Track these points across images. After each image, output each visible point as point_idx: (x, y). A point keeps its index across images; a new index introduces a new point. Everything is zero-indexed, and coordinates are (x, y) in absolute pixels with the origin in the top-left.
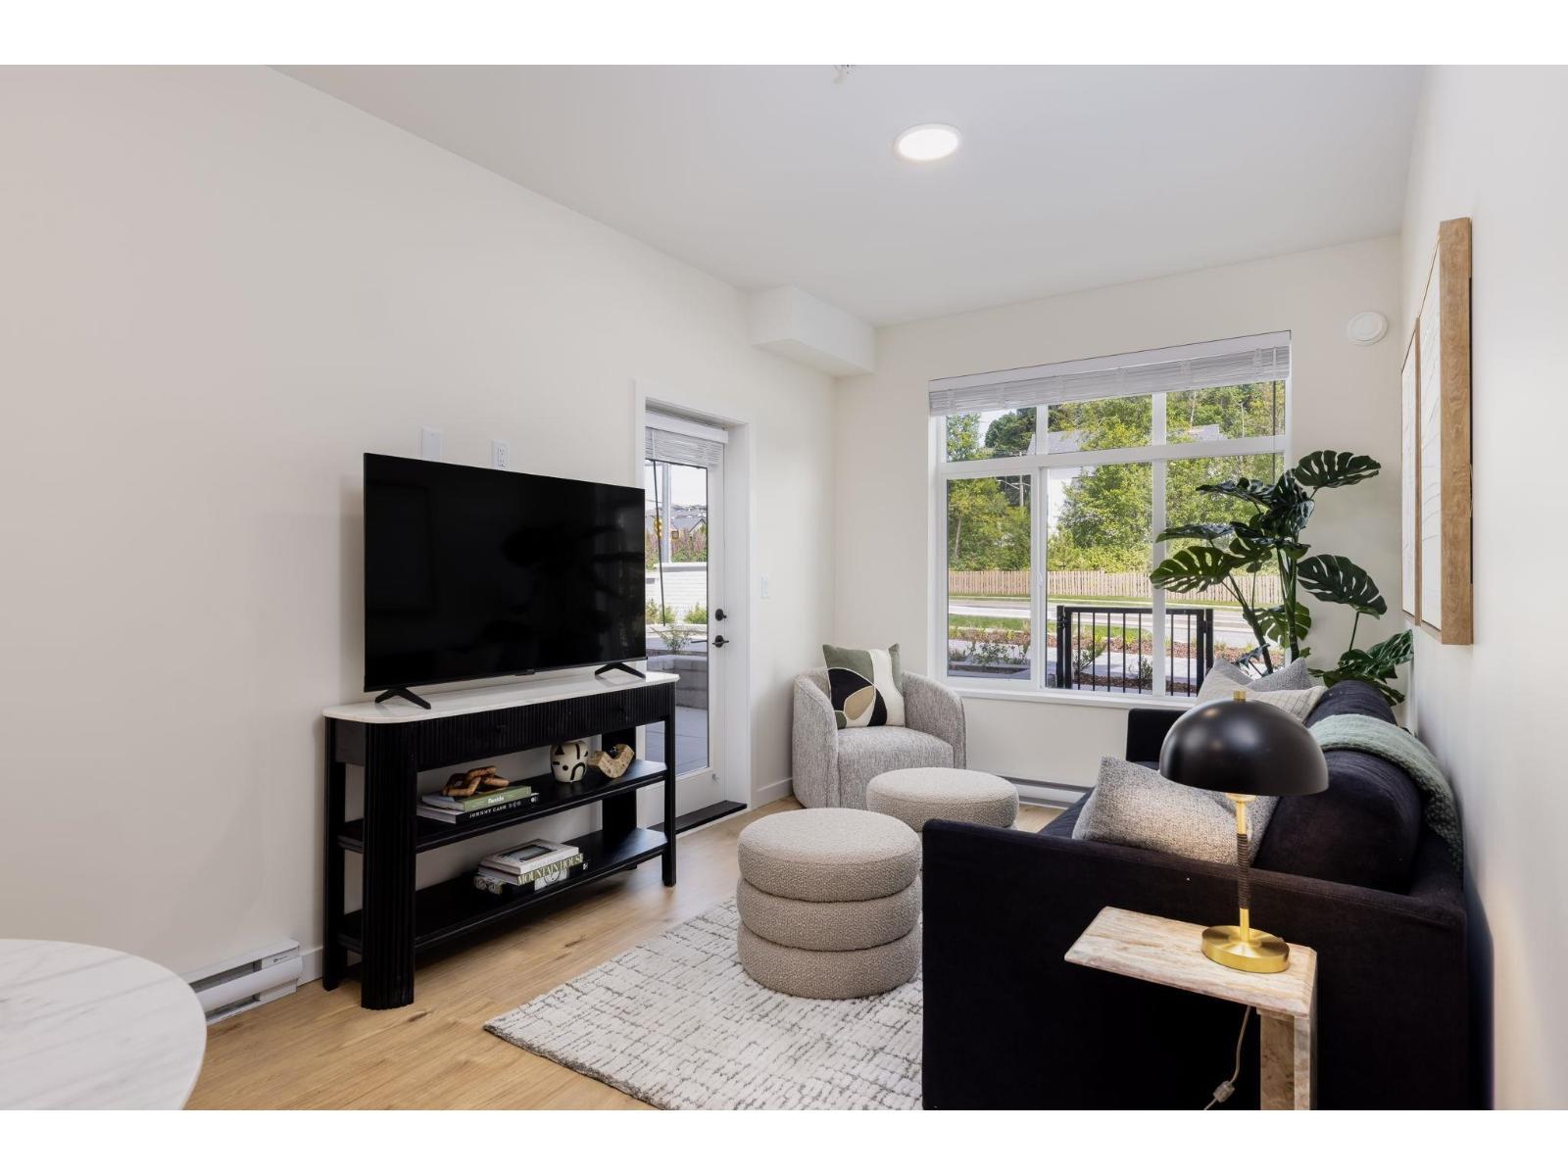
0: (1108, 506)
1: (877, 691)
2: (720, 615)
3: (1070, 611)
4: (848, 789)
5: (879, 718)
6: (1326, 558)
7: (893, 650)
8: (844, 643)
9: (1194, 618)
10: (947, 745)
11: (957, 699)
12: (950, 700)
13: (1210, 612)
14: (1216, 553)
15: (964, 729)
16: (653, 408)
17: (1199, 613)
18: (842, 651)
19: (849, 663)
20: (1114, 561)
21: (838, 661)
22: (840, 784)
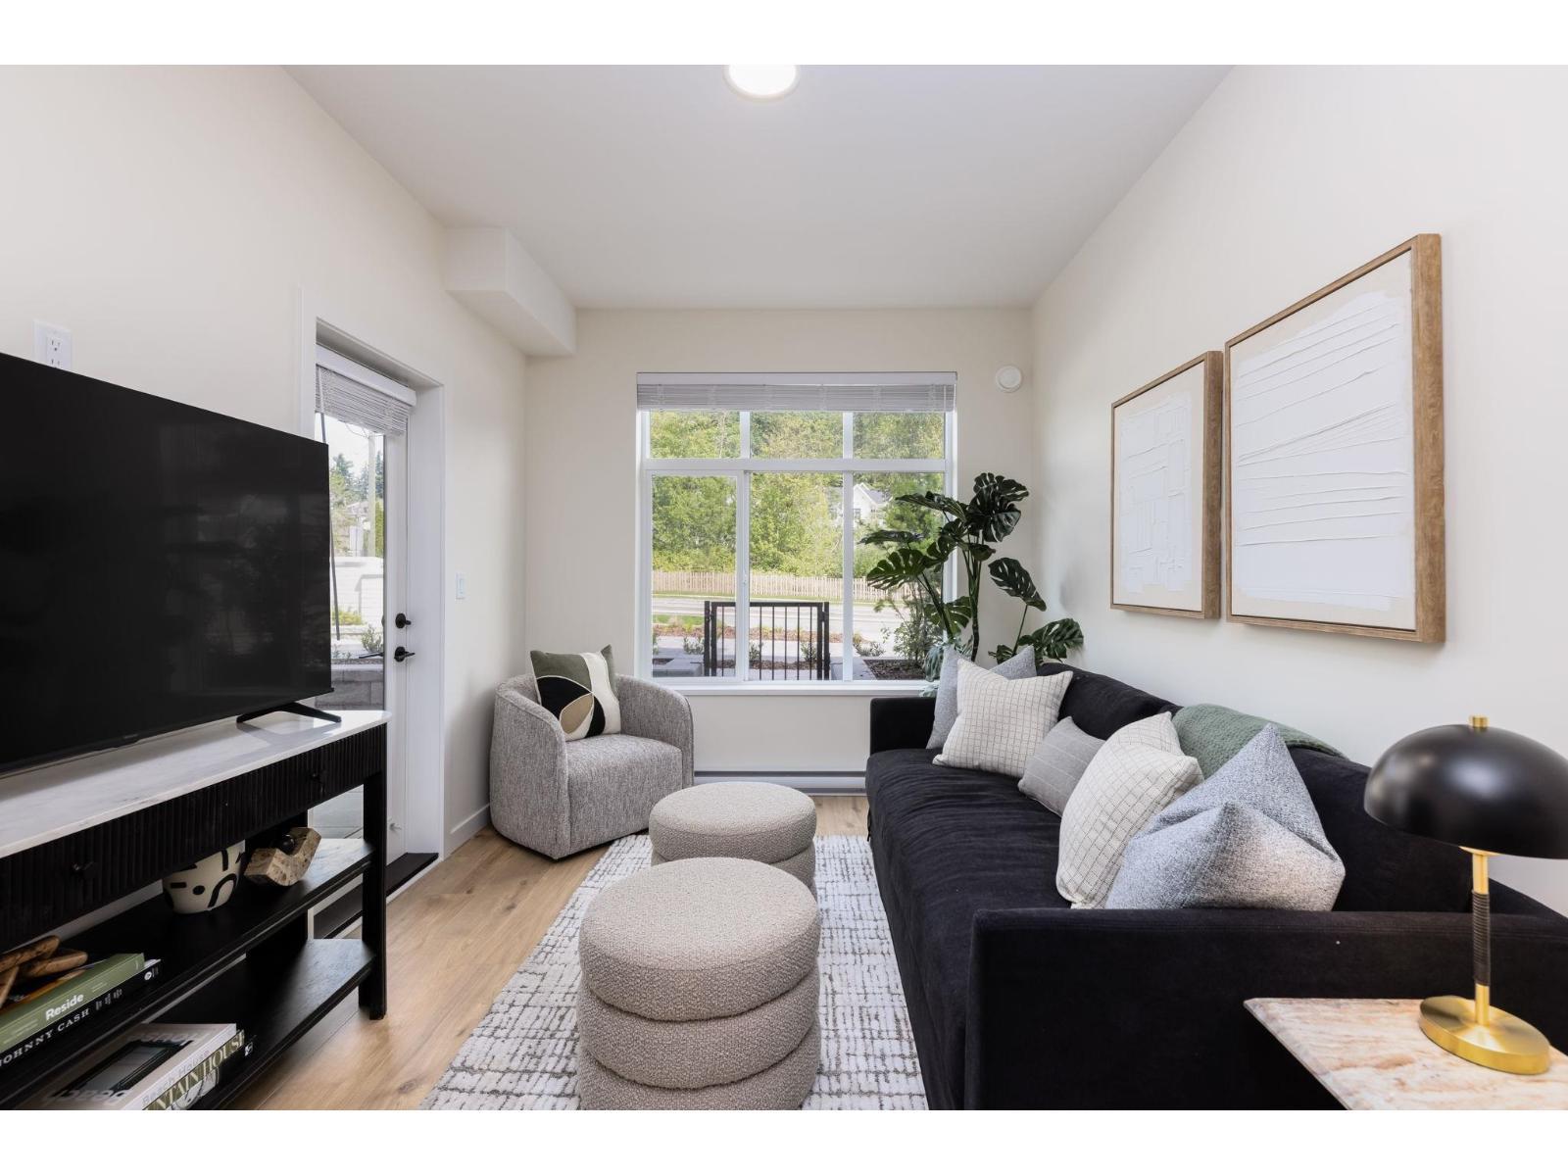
0: (661, 518)
1: (596, 700)
2: (401, 621)
3: (715, 605)
4: (581, 816)
5: (597, 727)
6: (1007, 560)
7: (606, 652)
8: (552, 647)
9: (815, 609)
10: (677, 750)
11: (683, 699)
12: (676, 702)
13: (827, 604)
14: (917, 553)
15: (692, 730)
16: (327, 340)
17: (819, 605)
18: (554, 657)
19: (562, 669)
20: (667, 562)
21: (548, 669)
22: (571, 811)
